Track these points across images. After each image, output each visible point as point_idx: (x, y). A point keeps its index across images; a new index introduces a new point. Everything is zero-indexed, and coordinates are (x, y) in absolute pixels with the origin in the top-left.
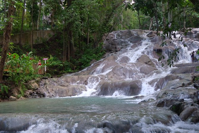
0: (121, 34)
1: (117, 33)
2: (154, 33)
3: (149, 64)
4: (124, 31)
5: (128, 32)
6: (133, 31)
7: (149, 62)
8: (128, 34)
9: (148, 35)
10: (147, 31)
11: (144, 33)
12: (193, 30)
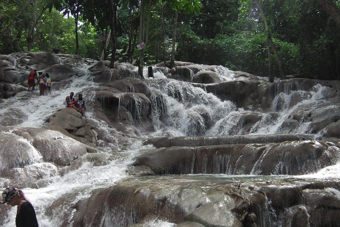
0: (28, 60)
1: (19, 57)
2: (106, 65)
3: (77, 133)
4: (37, 55)
5: (45, 57)
6: (60, 56)
7: (78, 128)
8: (45, 60)
9: (92, 67)
10: (91, 61)
11: (82, 63)
12: (189, 66)
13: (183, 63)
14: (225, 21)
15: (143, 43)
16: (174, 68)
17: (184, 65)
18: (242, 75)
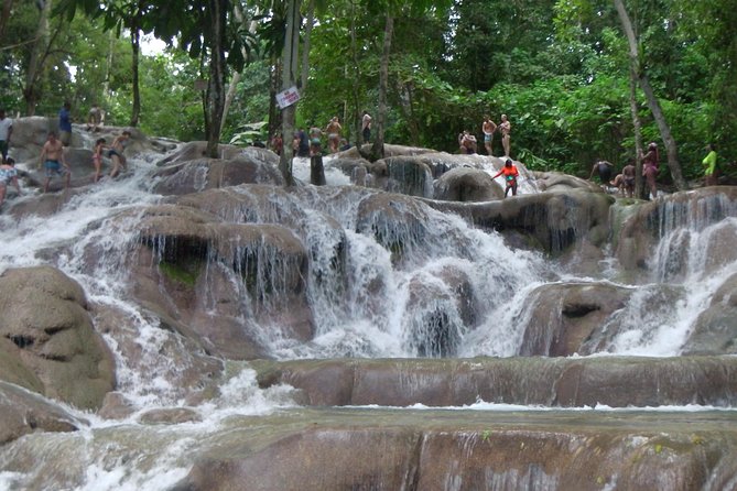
2: (204, 153)
3: (47, 349)
5: (40, 131)
7: (51, 330)
9: (168, 159)
10: (168, 144)
11: (144, 148)
12: (423, 157)
13: (407, 148)
14: (516, 50)
15: (293, 90)
16: (381, 162)
17: (411, 153)
18: (562, 183)
